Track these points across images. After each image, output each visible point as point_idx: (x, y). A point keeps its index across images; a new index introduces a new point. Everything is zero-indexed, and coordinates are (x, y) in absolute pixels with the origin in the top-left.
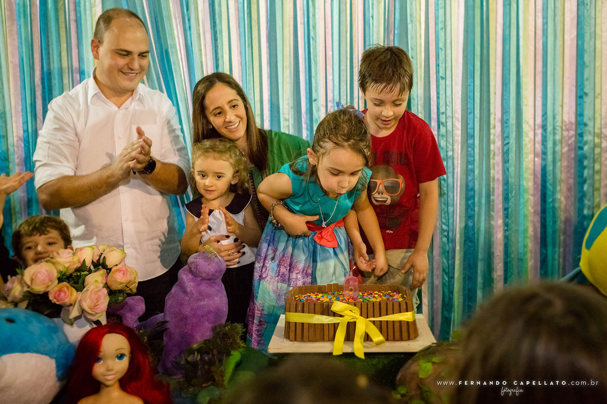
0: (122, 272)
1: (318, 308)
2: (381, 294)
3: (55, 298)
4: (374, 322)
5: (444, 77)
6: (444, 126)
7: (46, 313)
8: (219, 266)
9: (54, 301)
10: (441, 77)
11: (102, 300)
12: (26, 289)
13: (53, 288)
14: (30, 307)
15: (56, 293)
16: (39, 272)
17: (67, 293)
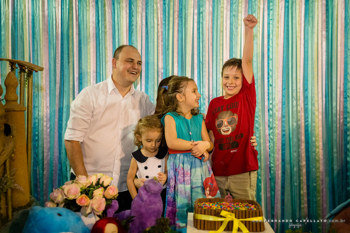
0: (112, 190)
1: (213, 212)
2: (244, 205)
3: (79, 202)
4: (242, 222)
5: (272, 84)
6: (271, 111)
7: (74, 210)
8: (160, 188)
9: (79, 204)
10: (270, 85)
11: (103, 204)
12: (65, 197)
13: (78, 197)
14: (65, 206)
15: (80, 200)
16: (72, 189)
17: (86, 200)
